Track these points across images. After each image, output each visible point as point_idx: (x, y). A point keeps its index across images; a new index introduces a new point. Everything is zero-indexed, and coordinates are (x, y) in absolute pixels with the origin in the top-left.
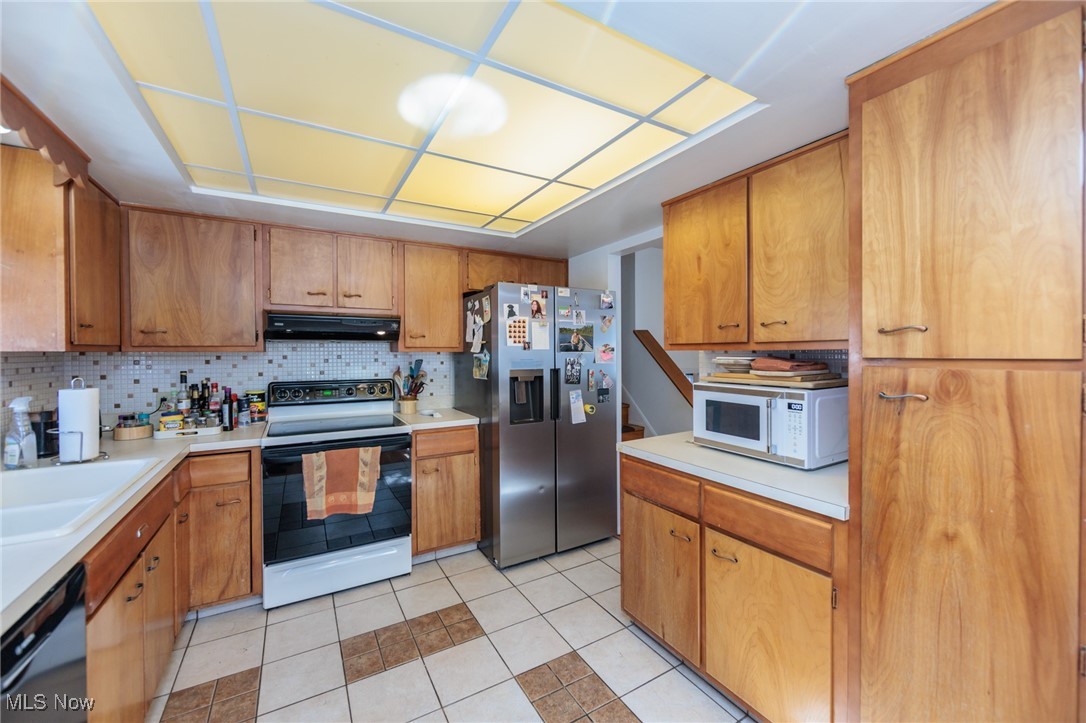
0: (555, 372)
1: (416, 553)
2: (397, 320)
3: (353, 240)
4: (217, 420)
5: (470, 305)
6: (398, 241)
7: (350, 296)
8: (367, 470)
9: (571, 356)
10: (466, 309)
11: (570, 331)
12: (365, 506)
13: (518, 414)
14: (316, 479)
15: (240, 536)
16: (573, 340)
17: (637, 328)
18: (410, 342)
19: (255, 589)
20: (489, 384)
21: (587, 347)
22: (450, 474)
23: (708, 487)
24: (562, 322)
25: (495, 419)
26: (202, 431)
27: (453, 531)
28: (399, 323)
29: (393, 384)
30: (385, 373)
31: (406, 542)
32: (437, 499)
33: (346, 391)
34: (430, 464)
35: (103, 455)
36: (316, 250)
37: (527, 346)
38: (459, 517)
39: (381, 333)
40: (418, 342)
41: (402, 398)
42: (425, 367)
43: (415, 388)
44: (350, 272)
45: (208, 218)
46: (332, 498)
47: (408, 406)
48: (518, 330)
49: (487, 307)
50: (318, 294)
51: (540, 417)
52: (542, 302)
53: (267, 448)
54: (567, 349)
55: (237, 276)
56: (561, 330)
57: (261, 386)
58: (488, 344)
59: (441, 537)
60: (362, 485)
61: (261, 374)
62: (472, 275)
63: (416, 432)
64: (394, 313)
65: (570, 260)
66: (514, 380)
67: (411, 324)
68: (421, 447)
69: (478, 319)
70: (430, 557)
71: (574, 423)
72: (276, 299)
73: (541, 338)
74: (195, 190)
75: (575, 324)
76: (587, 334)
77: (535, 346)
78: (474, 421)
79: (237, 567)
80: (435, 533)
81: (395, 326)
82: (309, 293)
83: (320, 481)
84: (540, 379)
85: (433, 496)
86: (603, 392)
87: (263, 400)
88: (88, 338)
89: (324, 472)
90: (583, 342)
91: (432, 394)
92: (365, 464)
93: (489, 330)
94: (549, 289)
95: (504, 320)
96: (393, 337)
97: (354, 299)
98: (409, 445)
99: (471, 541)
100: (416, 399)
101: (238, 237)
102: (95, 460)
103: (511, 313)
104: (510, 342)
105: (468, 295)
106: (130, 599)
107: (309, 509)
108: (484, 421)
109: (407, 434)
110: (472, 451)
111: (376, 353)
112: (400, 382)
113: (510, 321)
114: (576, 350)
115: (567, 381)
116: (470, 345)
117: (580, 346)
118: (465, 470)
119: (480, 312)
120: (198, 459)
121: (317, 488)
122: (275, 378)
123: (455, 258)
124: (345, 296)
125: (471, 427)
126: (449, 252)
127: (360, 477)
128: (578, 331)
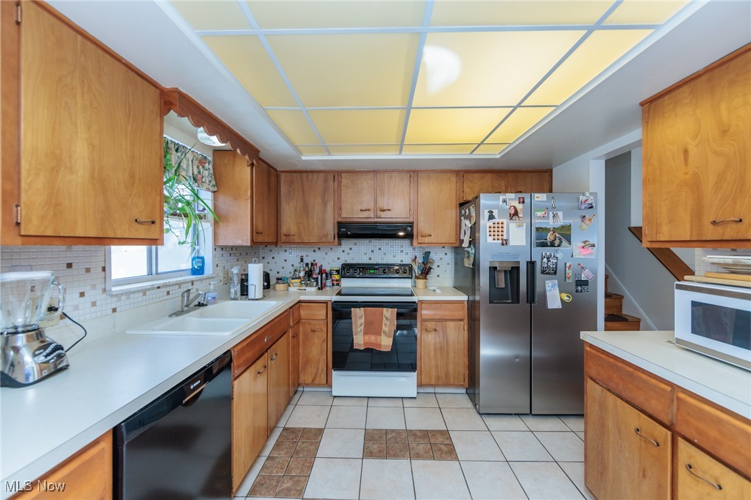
0: (531, 265)
1: (420, 385)
2: (411, 224)
3: (386, 174)
4: (315, 284)
5: (463, 212)
6: (414, 172)
7: (384, 211)
8: (388, 323)
9: (548, 251)
10: (461, 215)
11: (547, 230)
12: (386, 346)
13: (496, 296)
14: (358, 324)
15: (322, 351)
16: (550, 237)
17: (633, 225)
18: (421, 240)
19: (328, 383)
20: (475, 270)
21: (564, 243)
22: (445, 333)
23: (682, 395)
24: (538, 223)
25: (477, 298)
26: (308, 289)
27: (447, 375)
28: (412, 227)
29: (411, 269)
30: (407, 260)
31: (414, 375)
32: (435, 350)
33: (384, 270)
34: (430, 325)
35: (264, 298)
36: (365, 183)
37: (505, 243)
38: (451, 367)
39: (401, 234)
40: (427, 240)
41: (417, 278)
42: (432, 256)
43: (425, 272)
44: (384, 195)
45: (313, 172)
46: (367, 338)
47: (420, 282)
48: (497, 230)
49: (473, 214)
50: (366, 210)
51: (516, 299)
52: (519, 207)
53: (335, 302)
54: (544, 245)
55: (325, 204)
56: (538, 229)
57: (338, 266)
58: (474, 242)
59: (438, 378)
60: (385, 332)
61: (339, 259)
62: (467, 190)
63: (422, 302)
64: (411, 220)
65: (554, 169)
66: (493, 269)
67: (422, 226)
68: (424, 313)
69: (467, 222)
70: (431, 390)
71: (549, 308)
72: (344, 215)
73: (518, 236)
74: (304, 158)
75: (551, 223)
76: (565, 234)
77: (512, 243)
78: (465, 298)
79: (320, 368)
80: (433, 374)
81: (409, 229)
82: (361, 210)
83: (361, 325)
84: (518, 268)
85: (432, 348)
86: (582, 283)
87: (338, 274)
88: (260, 239)
89: (363, 320)
90: (560, 239)
91: (438, 276)
92: (387, 319)
93: (474, 229)
94: (527, 196)
95: (485, 223)
96: (409, 236)
97: (386, 212)
98: (415, 310)
99: (462, 386)
100: (426, 279)
101: (326, 181)
102: (261, 299)
103: (491, 217)
104: (490, 240)
105: (462, 205)
106: (259, 373)
107: (354, 342)
108: (471, 298)
109: (415, 302)
110: (462, 320)
111: (402, 246)
112: (415, 268)
113: (490, 223)
114: (552, 245)
115: (543, 272)
116: (462, 241)
117: (557, 242)
118: (456, 334)
119: (469, 217)
120: (303, 304)
121: (359, 330)
122: (346, 261)
123: (454, 179)
124: (381, 211)
125: (462, 302)
126: (449, 175)
127: (384, 327)
128: (555, 230)
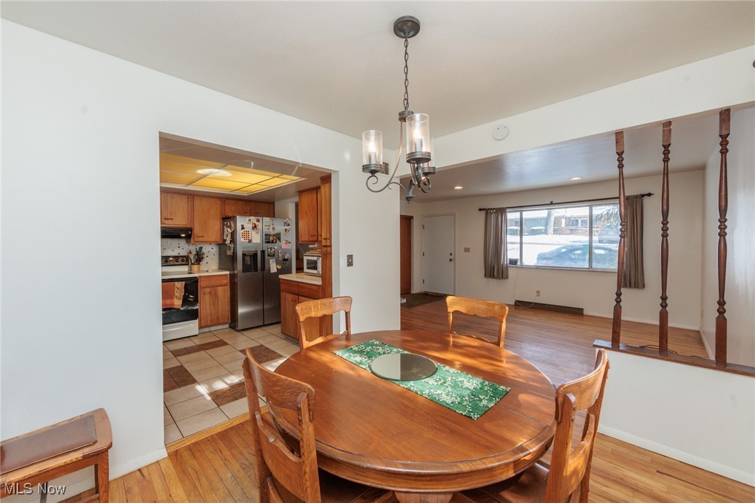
0: (263, 252)
1: (200, 327)
2: (191, 230)
3: (169, 195)
5: (225, 223)
6: (191, 195)
7: (168, 219)
8: (178, 291)
9: (270, 245)
10: (224, 225)
11: (270, 235)
12: (178, 305)
13: (246, 268)
16: (271, 239)
18: (196, 239)
20: (234, 257)
21: (278, 241)
22: (216, 294)
24: (266, 231)
25: (236, 272)
27: (218, 318)
28: (191, 231)
29: (188, 258)
30: (184, 253)
31: (196, 322)
32: (210, 306)
33: (165, 260)
34: (207, 290)
37: (250, 241)
38: (220, 313)
39: (183, 235)
40: (200, 239)
41: (192, 264)
42: (203, 250)
43: (199, 258)
46: (165, 301)
47: (195, 268)
48: (246, 235)
49: (233, 225)
51: (256, 270)
52: (257, 223)
54: (268, 242)
56: (266, 235)
58: (233, 240)
59: (212, 321)
60: (176, 297)
62: (227, 209)
63: (201, 277)
64: (189, 226)
65: (276, 203)
66: (244, 255)
67: (197, 231)
68: (201, 284)
69: (229, 230)
70: (207, 330)
71: (271, 272)
73: (257, 238)
75: (272, 232)
76: (278, 237)
77: (253, 241)
78: (228, 273)
80: (209, 319)
81: (190, 232)
84: (257, 254)
85: (208, 304)
86: (285, 260)
90: (276, 239)
91: (207, 262)
92: (178, 289)
93: (233, 234)
94: (261, 219)
95: (239, 232)
96: (188, 238)
97: (170, 220)
98: (197, 282)
99: (226, 323)
100: (199, 264)
103: (243, 228)
104: (242, 240)
105: (225, 219)
108: (232, 272)
109: (196, 277)
110: (226, 285)
111: (180, 244)
112: (192, 257)
113: (242, 231)
114: (273, 242)
115: (268, 255)
116: (225, 240)
117: (275, 241)
118: (224, 293)
119: (230, 227)
123: (219, 202)
124: (165, 219)
125: (226, 275)
126: (215, 200)
127: (176, 294)
128: (274, 235)
